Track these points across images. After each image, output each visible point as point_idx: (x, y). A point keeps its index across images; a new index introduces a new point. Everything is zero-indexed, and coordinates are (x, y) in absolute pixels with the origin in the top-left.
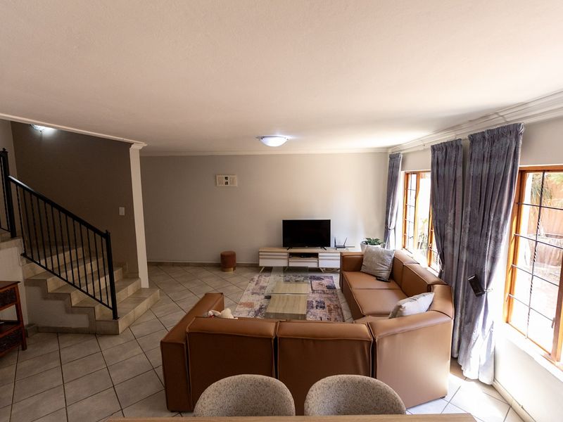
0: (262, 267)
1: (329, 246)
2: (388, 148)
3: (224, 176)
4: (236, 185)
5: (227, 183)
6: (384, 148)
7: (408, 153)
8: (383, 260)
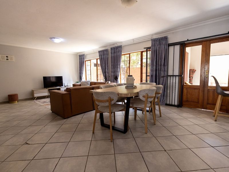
0: (35, 97)
1: (63, 86)
2: (78, 53)
3: (6, 56)
4: (14, 61)
5: (8, 59)
6: (76, 53)
7: (87, 54)
8: (88, 83)
